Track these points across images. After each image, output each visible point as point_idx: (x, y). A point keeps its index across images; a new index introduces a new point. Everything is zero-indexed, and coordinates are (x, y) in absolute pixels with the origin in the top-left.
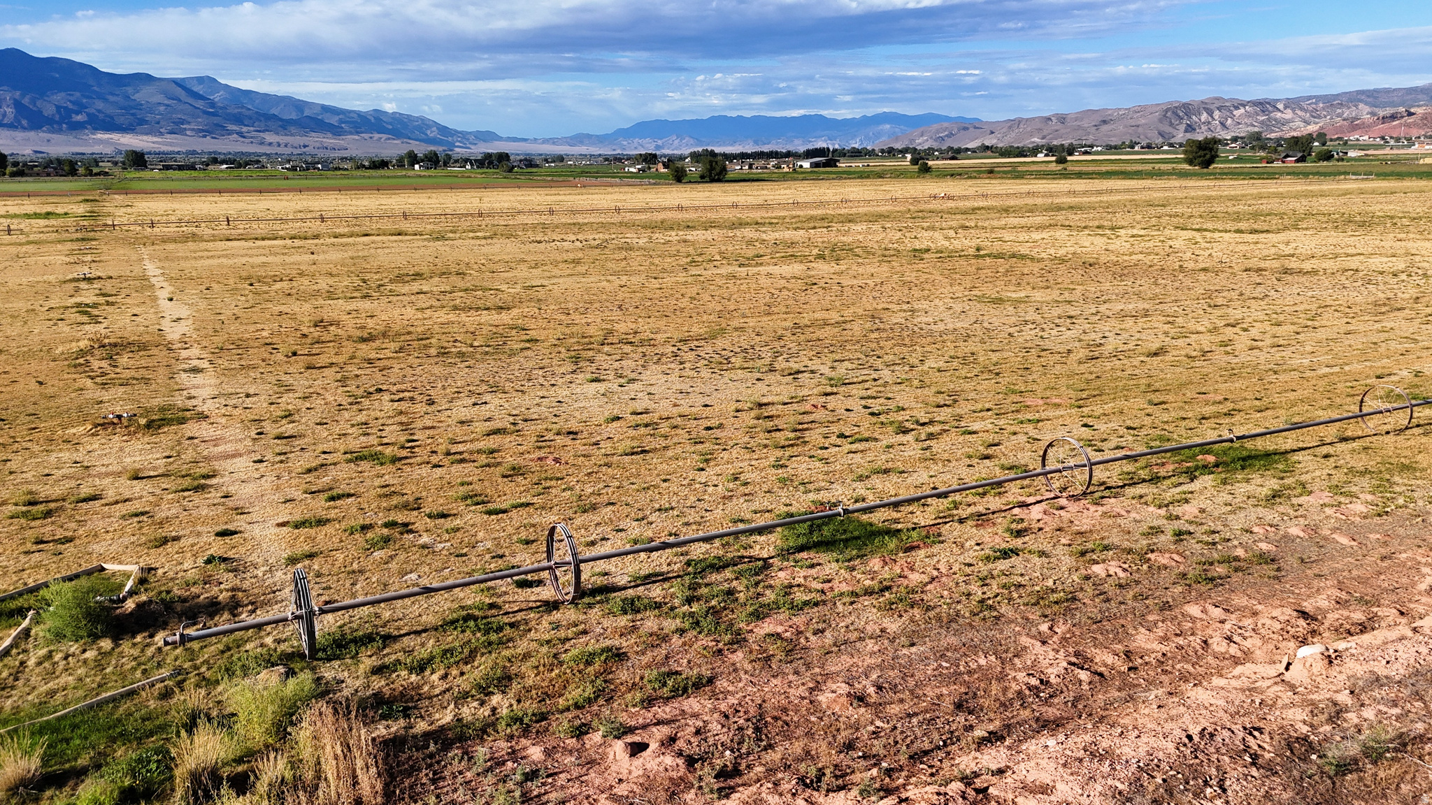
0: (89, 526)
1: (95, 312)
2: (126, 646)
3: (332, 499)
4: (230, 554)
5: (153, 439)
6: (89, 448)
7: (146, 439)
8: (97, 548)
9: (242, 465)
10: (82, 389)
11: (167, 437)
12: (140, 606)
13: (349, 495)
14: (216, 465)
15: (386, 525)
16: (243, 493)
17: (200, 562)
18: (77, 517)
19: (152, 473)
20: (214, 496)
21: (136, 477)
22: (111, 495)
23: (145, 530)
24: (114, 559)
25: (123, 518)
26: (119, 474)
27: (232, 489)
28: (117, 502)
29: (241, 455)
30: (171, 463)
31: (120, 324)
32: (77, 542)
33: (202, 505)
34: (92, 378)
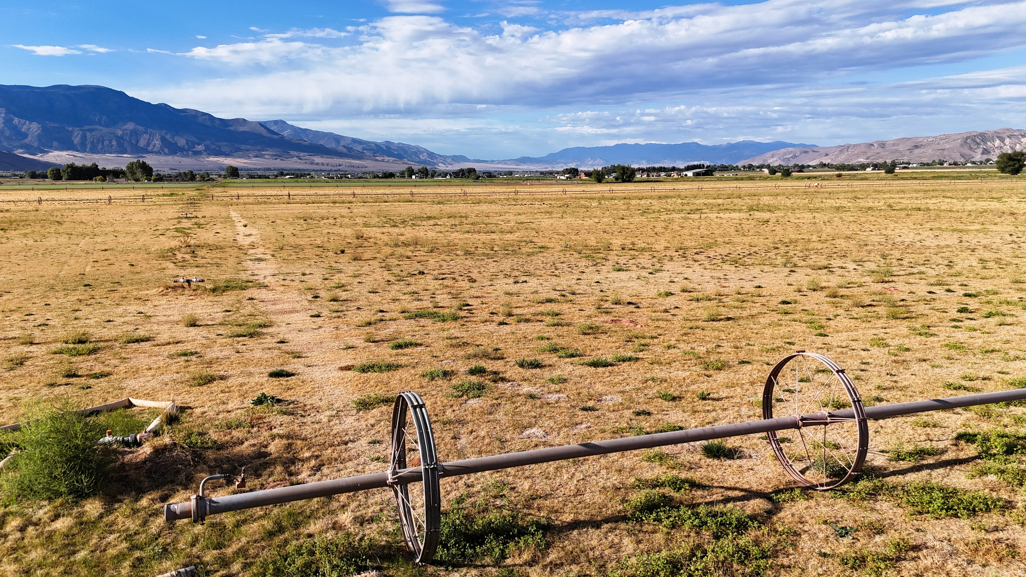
0: (134, 362)
1: (189, 231)
3: (400, 346)
4: (286, 396)
5: (216, 299)
6: (156, 303)
7: (210, 298)
8: (132, 384)
9: (301, 319)
10: (164, 269)
11: (228, 298)
12: (158, 451)
13: (417, 345)
14: (273, 318)
15: (472, 372)
16: (297, 341)
17: (248, 402)
18: (123, 355)
19: (210, 323)
20: (269, 341)
21: (193, 324)
22: (164, 337)
23: (191, 369)
24: (148, 396)
25: (171, 356)
26: (178, 322)
27: (288, 337)
28: (169, 343)
29: (297, 312)
30: (229, 316)
31: (205, 237)
32: (113, 377)
33: (256, 349)
34: (175, 263)
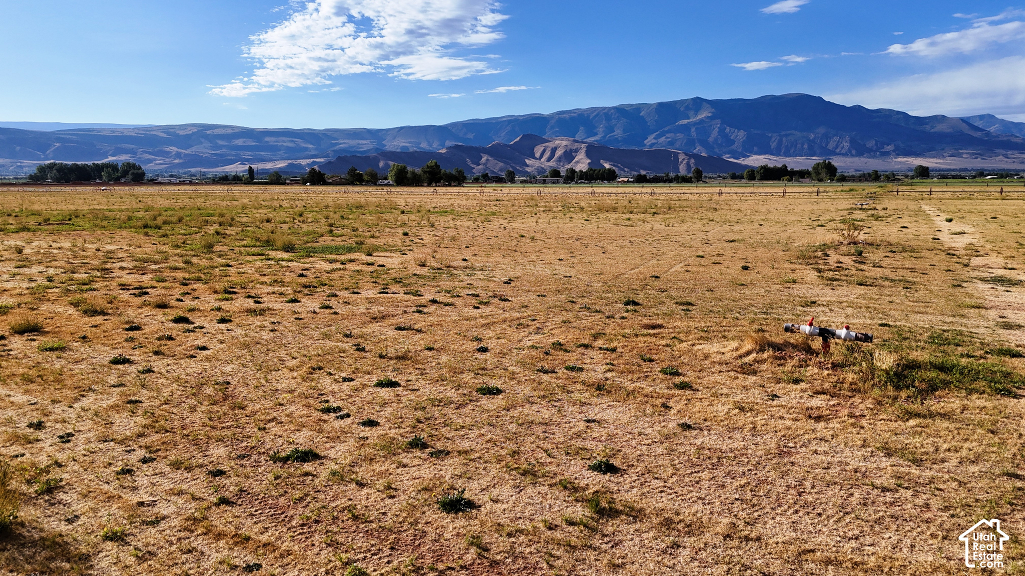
34: (819, 271)
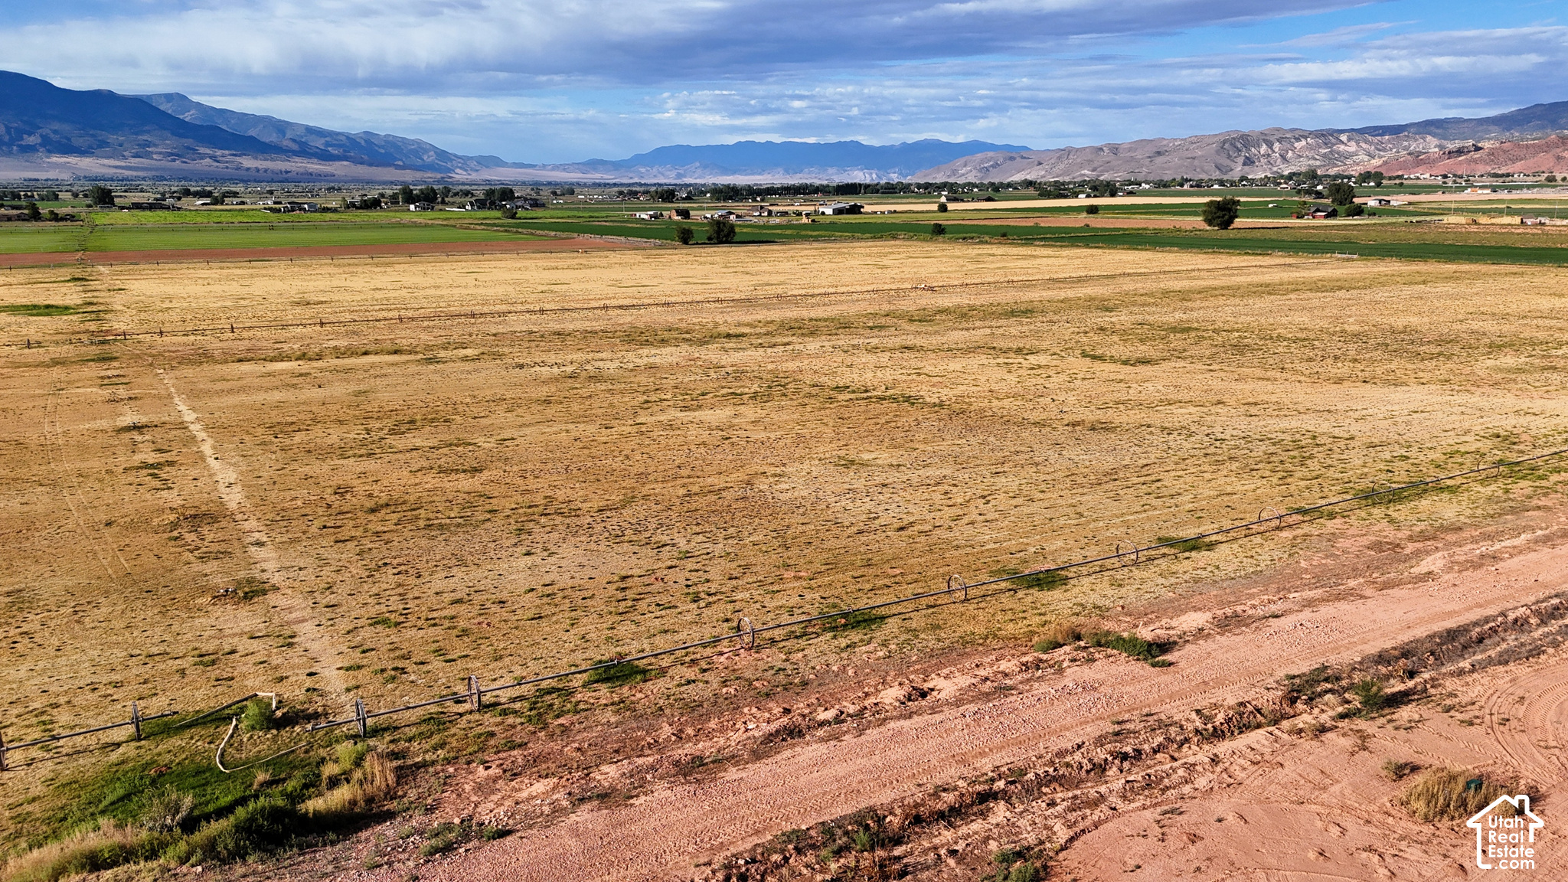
0: (239, 670)
1: (162, 474)
2: (283, 732)
3: (364, 652)
4: (316, 687)
5: (252, 607)
6: (215, 614)
7: (248, 608)
8: (249, 683)
9: (308, 627)
10: (189, 562)
11: (259, 604)
12: (284, 714)
13: (373, 650)
14: (295, 628)
15: (393, 669)
16: (315, 647)
17: (303, 691)
18: (230, 664)
19: (260, 634)
20: (299, 650)
21: (251, 637)
22: (241, 649)
23: (269, 672)
24: (260, 689)
25: (254, 664)
26: (241, 634)
27: (308, 645)
28: (248, 654)
29: (307, 620)
30: (268, 626)
31: (188, 490)
32: (236, 680)
33: (294, 656)
